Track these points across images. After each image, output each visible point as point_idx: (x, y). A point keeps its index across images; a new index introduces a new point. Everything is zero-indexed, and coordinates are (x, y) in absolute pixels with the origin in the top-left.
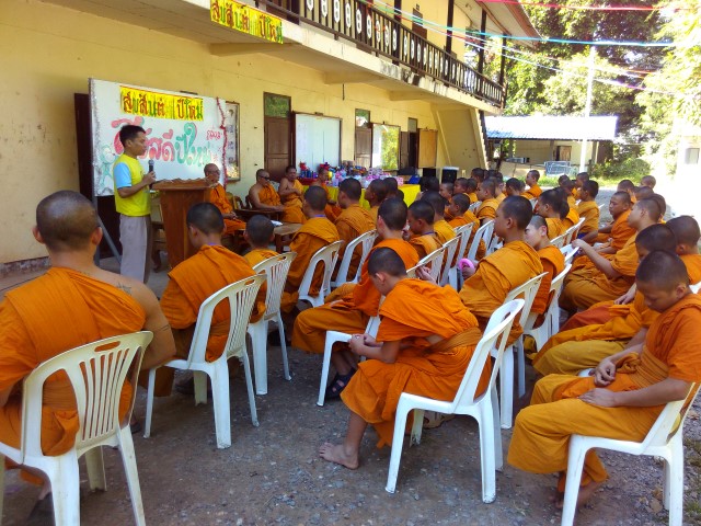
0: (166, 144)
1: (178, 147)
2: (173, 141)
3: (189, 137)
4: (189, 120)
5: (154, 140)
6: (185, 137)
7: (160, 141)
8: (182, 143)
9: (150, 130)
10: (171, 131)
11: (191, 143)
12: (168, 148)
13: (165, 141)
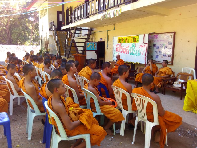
0: (127, 50)
1: (130, 50)
2: (129, 49)
3: (133, 48)
4: (134, 43)
5: (124, 49)
6: (132, 47)
7: (125, 49)
8: (131, 49)
9: (123, 46)
10: (128, 46)
11: (134, 49)
12: (127, 51)
13: (127, 49)
